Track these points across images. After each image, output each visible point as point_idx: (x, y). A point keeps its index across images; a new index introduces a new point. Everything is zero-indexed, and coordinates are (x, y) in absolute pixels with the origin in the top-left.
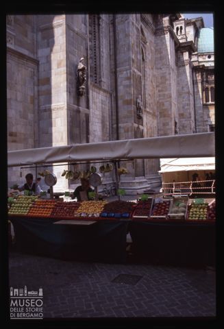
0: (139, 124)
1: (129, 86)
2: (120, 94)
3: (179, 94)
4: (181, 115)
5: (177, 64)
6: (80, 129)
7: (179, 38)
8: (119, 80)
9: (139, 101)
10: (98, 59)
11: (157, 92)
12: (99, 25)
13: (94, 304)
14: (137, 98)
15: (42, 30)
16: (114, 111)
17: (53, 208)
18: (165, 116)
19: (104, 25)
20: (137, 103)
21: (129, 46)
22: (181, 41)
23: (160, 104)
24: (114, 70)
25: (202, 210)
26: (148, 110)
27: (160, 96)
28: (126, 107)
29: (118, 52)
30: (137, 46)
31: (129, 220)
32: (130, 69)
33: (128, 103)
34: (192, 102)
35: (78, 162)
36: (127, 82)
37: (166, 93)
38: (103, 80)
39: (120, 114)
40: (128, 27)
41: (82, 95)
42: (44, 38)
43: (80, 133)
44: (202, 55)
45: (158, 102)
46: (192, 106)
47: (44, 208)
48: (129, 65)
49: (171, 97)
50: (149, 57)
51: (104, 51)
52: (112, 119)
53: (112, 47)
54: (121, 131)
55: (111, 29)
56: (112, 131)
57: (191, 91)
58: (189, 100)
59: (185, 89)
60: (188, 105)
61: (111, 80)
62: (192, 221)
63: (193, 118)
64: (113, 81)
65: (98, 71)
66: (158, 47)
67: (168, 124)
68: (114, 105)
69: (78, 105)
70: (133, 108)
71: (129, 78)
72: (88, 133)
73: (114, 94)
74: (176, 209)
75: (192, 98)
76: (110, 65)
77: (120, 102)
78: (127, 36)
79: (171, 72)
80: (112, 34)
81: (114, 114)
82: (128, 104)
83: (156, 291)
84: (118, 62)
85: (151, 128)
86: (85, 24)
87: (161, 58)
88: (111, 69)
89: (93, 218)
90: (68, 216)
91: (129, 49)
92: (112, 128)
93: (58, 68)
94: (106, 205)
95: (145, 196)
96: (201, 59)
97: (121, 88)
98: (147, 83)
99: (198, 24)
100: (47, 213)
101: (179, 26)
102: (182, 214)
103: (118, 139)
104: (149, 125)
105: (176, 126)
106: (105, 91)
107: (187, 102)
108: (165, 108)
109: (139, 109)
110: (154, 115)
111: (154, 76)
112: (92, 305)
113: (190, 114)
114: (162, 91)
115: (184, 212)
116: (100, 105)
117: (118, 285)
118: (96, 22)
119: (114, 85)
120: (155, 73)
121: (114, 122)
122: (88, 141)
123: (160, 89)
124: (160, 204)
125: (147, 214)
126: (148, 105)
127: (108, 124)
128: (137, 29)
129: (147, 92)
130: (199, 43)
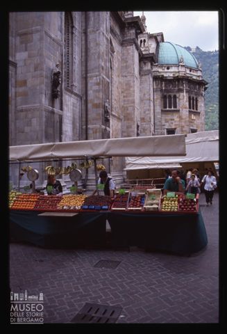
0: (106, 126)
1: (98, 91)
2: (89, 98)
3: (142, 100)
4: (143, 119)
5: (140, 73)
6: (54, 129)
7: (142, 49)
8: (89, 85)
9: (107, 105)
10: (70, 64)
11: (122, 97)
12: (72, 33)
13: (81, 286)
14: (105, 102)
15: (21, 35)
16: (84, 112)
17: (36, 201)
18: (128, 120)
19: (77, 34)
20: (105, 107)
21: (99, 54)
22: (144, 53)
23: (124, 109)
24: (84, 76)
25: (173, 202)
26: (114, 113)
27: (124, 101)
28: (95, 110)
29: (89, 59)
30: (106, 55)
31: (109, 211)
32: (100, 75)
33: (97, 106)
34: (152, 108)
35: (52, 160)
36: (96, 88)
37: (130, 98)
38: (74, 84)
39: (89, 116)
40: (99, 37)
41: (57, 97)
42: (22, 43)
43: (54, 132)
44: (162, 66)
45: (123, 107)
46: (152, 111)
47: (28, 201)
48: (99, 71)
49: (134, 102)
50: (116, 65)
51: (77, 57)
52: (82, 121)
53: (83, 54)
54: (90, 132)
55: (83, 38)
56: (82, 132)
57: (152, 98)
58: (150, 106)
59: (146, 96)
60: (149, 110)
61: (82, 84)
62: (164, 212)
63: (152, 123)
64: (84, 86)
65: (70, 75)
66: (125, 57)
67: (130, 127)
68: (84, 107)
69: (53, 106)
70: (101, 111)
71: (98, 84)
72: (61, 133)
73: (84, 98)
74: (150, 202)
75: (152, 104)
76: (82, 71)
77: (90, 105)
78: (98, 45)
79: (135, 79)
80: (83, 42)
81: (84, 116)
82: (97, 108)
83: (135, 274)
84: (88, 69)
85: (116, 130)
86: (61, 32)
87: (127, 67)
88: (82, 75)
89: (74, 211)
90: (51, 209)
91: (99, 58)
92: (82, 129)
93: (35, 71)
94: (86, 199)
95: (122, 190)
96: (160, 70)
97: (90, 92)
98: (113, 89)
99: (159, 38)
100: (31, 206)
101: (143, 39)
102: (156, 206)
103: (87, 139)
104: (114, 128)
105: (138, 129)
106: (76, 94)
107: (148, 108)
108: (128, 112)
109: (106, 112)
110: (119, 119)
111: (120, 83)
112: (80, 287)
113: (150, 118)
114: (126, 97)
115: (158, 204)
116: (72, 107)
117: (101, 269)
118: (70, 31)
119: (84, 89)
120: (120, 80)
121: (84, 123)
122: (61, 141)
123: (125, 95)
124: (135, 197)
125: (125, 206)
126: (114, 109)
127: (78, 125)
128: (107, 39)
129: (113, 97)
130: (160, 56)
